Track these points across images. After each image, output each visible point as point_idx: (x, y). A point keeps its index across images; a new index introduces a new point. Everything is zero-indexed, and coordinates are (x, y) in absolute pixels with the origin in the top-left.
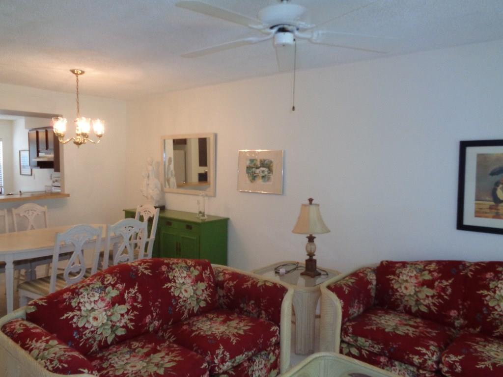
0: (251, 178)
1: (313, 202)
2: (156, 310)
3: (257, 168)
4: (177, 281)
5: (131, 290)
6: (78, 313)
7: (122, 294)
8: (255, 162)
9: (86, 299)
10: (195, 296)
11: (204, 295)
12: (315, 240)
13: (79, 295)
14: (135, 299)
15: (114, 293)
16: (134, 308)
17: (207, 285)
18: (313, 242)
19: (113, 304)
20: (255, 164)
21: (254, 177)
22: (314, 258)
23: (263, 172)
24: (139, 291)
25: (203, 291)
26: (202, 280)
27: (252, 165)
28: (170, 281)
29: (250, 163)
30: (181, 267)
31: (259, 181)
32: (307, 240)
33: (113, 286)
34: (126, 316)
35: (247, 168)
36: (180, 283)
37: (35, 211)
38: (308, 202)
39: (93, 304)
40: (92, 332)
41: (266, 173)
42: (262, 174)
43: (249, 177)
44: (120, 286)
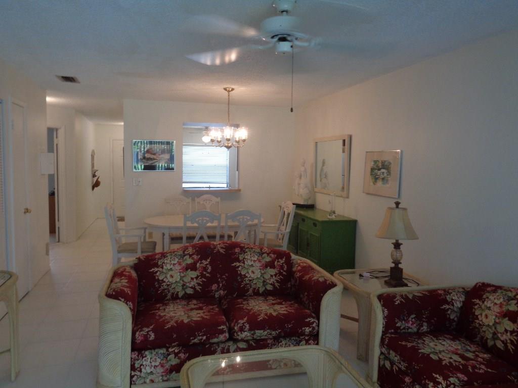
0: (374, 180)
1: (400, 206)
2: (222, 282)
3: (379, 170)
4: (246, 262)
5: (203, 261)
6: (161, 269)
7: (195, 264)
8: (378, 163)
9: (168, 261)
10: (262, 278)
11: (272, 280)
12: (401, 246)
13: (165, 257)
14: (205, 269)
15: (189, 261)
16: (202, 276)
17: (277, 272)
18: (400, 248)
19: (187, 269)
20: (377, 166)
21: (376, 179)
22: (400, 266)
23: (383, 173)
24: (210, 263)
25: (272, 276)
26: (273, 266)
27: (375, 167)
28: (239, 261)
29: (374, 165)
30: (254, 251)
31: (380, 183)
32: (393, 246)
33: (190, 256)
34: (195, 280)
35: (372, 169)
36: (248, 265)
37: (211, 201)
38: (394, 206)
39: (172, 266)
40: (168, 285)
41: (385, 175)
42: (382, 176)
43: (372, 178)
44: (195, 257)
